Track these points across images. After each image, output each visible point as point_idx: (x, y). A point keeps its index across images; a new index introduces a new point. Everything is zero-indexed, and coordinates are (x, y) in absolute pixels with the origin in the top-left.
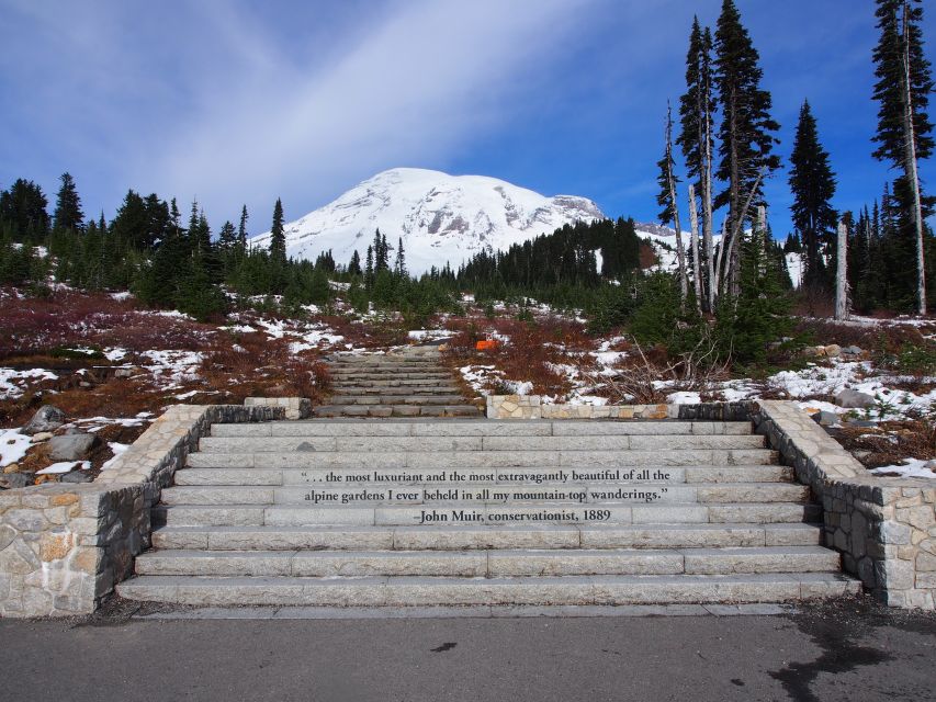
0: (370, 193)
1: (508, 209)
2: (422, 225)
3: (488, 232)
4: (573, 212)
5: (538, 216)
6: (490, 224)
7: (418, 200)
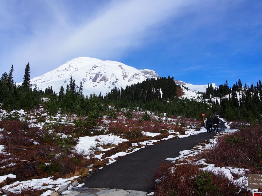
0: (70, 66)
1: (124, 74)
2: (90, 79)
3: (115, 82)
4: (148, 75)
5: (135, 76)
6: (117, 79)
7: (89, 69)
